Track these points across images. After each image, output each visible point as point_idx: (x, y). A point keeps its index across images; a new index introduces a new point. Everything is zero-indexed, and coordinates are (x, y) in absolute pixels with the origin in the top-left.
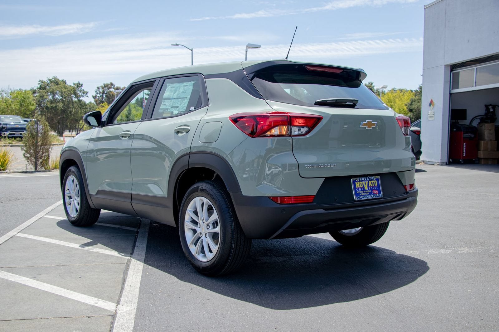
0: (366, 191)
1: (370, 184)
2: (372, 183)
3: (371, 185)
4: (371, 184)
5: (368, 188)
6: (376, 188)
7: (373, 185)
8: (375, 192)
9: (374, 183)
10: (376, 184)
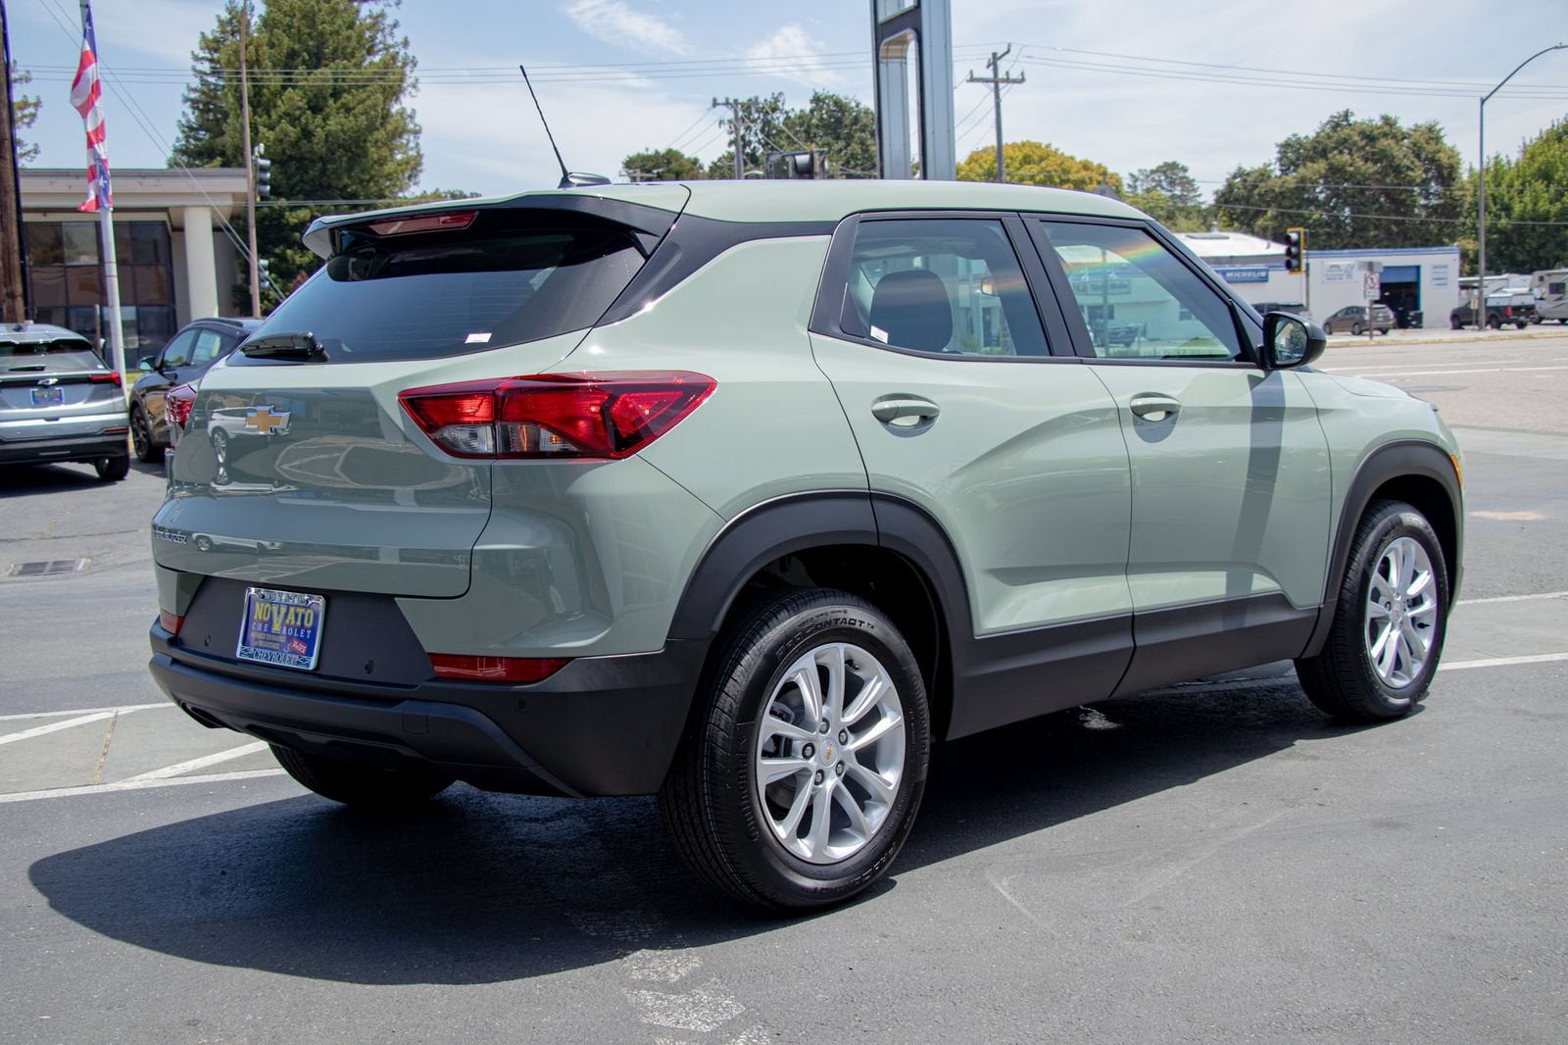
0: (274, 638)
1: (289, 618)
2: (296, 615)
3: (293, 622)
4: (293, 618)
5: (282, 630)
6: (306, 634)
7: (299, 623)
8: (297, 647)
9: (303, 616)
10: (308, 621)
